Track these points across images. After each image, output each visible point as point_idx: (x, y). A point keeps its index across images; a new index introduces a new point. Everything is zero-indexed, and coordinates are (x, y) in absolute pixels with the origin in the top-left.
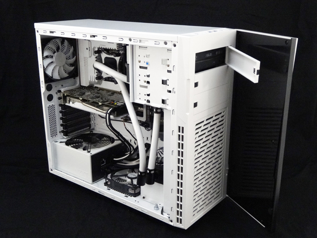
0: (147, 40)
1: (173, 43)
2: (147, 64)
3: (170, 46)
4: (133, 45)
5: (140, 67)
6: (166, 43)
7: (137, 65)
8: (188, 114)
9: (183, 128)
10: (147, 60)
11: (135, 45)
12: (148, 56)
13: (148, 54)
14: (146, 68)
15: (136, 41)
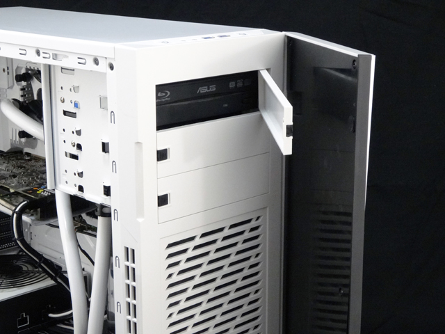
0: (66, 54)
1: (108, 61)
2: (76, 105)
3: (103, 67)
4: (49, 66)
5: (65, 113)
6: (96, 62)
7: (59, 108)
8: (140, 220)
9: (133, 251)
10: (75, 97)
11: (54, 66)
12: (75, 89)
13: (76, 85)
14: (73, 115)
15: (47, 56)
